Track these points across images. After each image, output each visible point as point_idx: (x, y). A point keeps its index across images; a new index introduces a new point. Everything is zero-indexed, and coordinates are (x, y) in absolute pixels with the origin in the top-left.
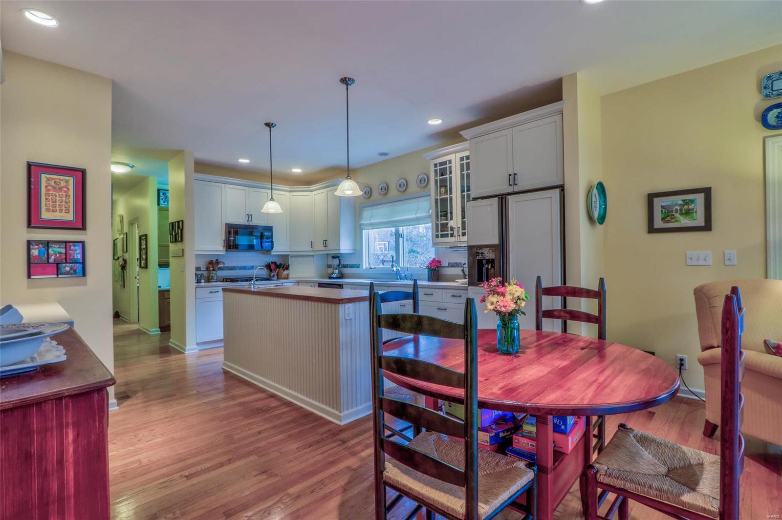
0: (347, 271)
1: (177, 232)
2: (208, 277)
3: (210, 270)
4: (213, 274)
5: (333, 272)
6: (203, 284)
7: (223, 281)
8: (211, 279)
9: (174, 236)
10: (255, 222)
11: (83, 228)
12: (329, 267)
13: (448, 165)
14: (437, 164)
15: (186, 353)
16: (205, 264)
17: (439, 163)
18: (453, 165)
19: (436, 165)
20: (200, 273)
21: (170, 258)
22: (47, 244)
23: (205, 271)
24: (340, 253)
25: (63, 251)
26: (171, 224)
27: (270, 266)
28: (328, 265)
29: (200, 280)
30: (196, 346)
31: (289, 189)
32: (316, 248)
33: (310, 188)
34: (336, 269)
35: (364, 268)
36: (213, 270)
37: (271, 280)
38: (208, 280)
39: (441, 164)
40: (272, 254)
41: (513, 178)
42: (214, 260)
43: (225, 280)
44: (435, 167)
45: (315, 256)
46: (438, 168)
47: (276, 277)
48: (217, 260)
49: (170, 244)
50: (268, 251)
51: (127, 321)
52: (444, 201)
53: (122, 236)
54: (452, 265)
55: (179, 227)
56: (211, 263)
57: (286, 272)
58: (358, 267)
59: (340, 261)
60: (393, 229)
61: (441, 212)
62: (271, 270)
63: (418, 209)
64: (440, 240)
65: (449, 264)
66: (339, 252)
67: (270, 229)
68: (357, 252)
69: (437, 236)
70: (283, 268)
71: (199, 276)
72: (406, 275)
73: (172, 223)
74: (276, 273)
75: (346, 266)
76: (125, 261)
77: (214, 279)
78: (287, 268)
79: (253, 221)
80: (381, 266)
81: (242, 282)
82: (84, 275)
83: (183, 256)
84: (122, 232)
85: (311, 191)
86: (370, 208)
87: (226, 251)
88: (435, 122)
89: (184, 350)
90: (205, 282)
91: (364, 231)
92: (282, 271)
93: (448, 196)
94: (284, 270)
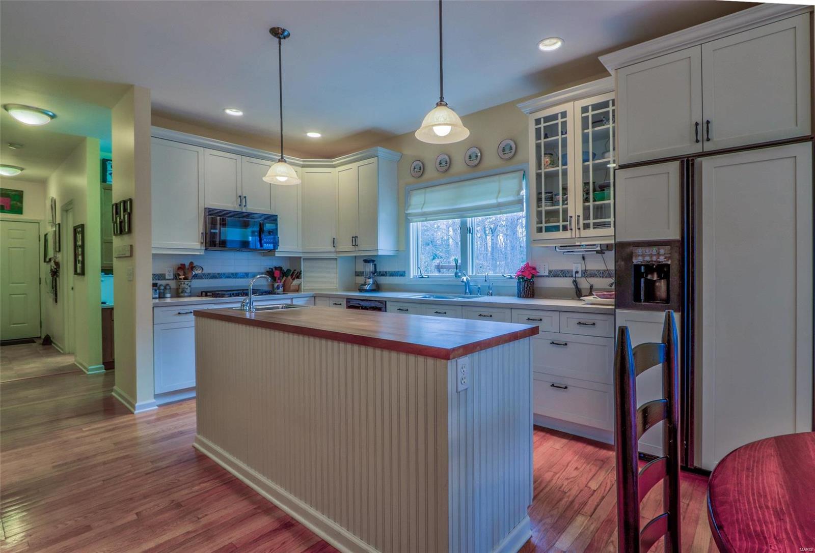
0: (384, 280)
1: (122, 218)
2: (177, 289)
3: (180, 279)
4: (185, 285)
5: (365, 282)
6: (168, 300)
7: (201, 296)
8: (182, 292)
9: (118, 225)
10: (251, 208)
12: (358, 275)
13: (560, 121)
14: (540, 119)
15: (136, 412)
16: (171, 269)
17: (544, 118)
18: (569, 119)
19: (538, 121)
20: (163, 282)
21: (114, 259)
23: (174, 279)
24: (377, 256)
26: (114, 207)
27: (274, 273)
28: (356, 272)
29: (164, 294)
30: (154, 400)
31: (302, 163)
32: (341, 248)
33: (332, 162)
34: (369, 278)
35: (411, 277)
36: (184, 279)
37: (274, 294)
38: (178, 294)
39: (547, 119)
40: (276, 255)
41: (702, 130)
42: (187, 264)
43: (204, 293)
44: (536, 124)
45: (338, 260)
46: (542, 125)
47: (281, 289)
48: (191, 263)
49: (114, 237)
50: (270, 251)
51: (60, 350)
52: (551, 177)
53: (54, 229)
54: (554, 274)
55: (125, 210)
56: (182, 267)
57: (296, 282)
58: (401, 275)
59: (375, 265)
60: (458, 221)
61: (546, 193)
62: (274, 279)
63: (499, 192)
64: (545, 235)
65: (550, 271)
66: (376, 254)
67: (273, 219)
68: (402, 252)
69: (540, 230)
70: (292, 275)
71: (162, 288)
72: (479, 288)
73: (116, 204)
74: (282, 283)
75: (384, 274)
76: (57, 264)
77: (186, 292)
78: (298, 276)
79: (248, 206)
80: (437, 274)
81: (231, 296)
83: (131, 256)
84: (53, 223)
85: (334, 166)
86: (423, 191)
87: (206, 249)
88: (551, 46)
89: (134, 407)
90: (171, 297)
91: (411, 224)
92: (291, 280)
93: (560, 168)
94: (294, 279)
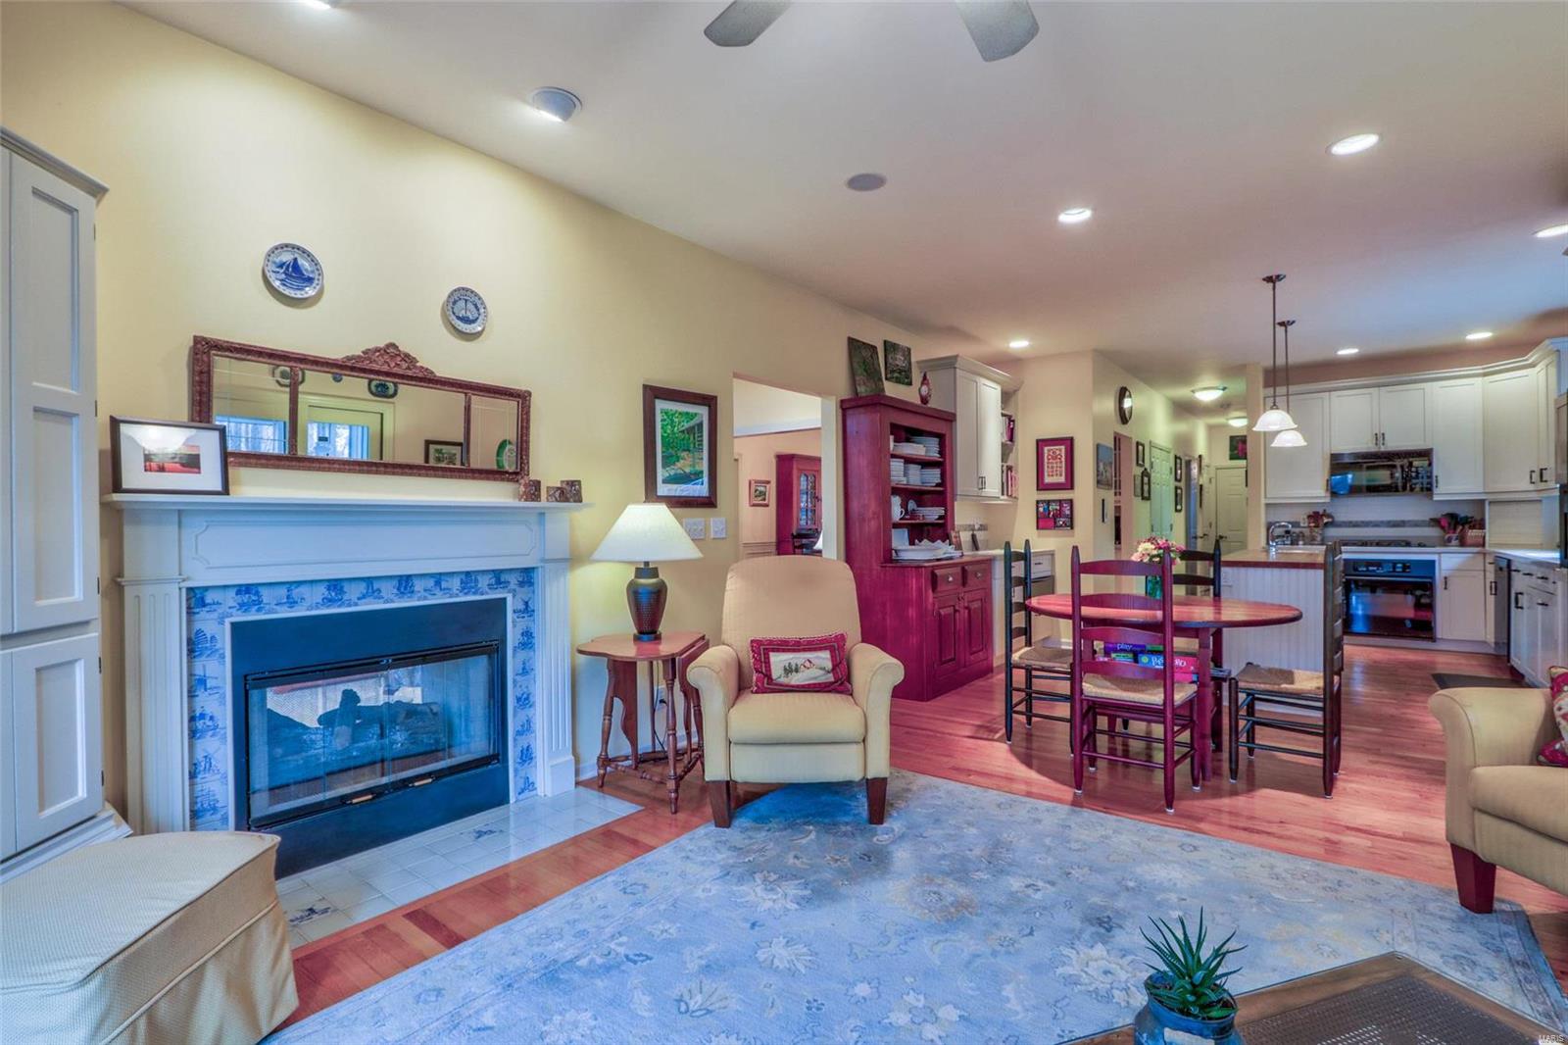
2: (1310, 537)
3: (1311, 527)
4: (1315, 533)
8: (1313, 541)
10: (1393, 444)
11: (1072, 487)
16: (1306, 517)
22: (1048, 502)
23: (1306, 527)
25: (1058, 508)
27: (1443, 521)
29: (1297, 540)
31: (1480, 371)
33: (1527, 360)
36: (1314, 527)
37: (1446, 546)
38: (1310, 542)
40: (1434, 498)
45: (1543, 502)
47: (1456, 541)
50: (1426, 492)
57: (1478, 533)
62: (1445, 528)
67: (1426, 453)
70: (1471, 523)
71: (1294, 535)
74: (1457, 534)
78: (1481, 525)
79: (1388, 445)
82: (1072, 528)
85: (1533, 365)
87: (1332, 497)
90: (1303, 544)
92: (1470, 529)
94: (1474, 528)
